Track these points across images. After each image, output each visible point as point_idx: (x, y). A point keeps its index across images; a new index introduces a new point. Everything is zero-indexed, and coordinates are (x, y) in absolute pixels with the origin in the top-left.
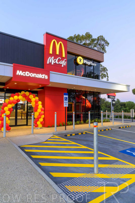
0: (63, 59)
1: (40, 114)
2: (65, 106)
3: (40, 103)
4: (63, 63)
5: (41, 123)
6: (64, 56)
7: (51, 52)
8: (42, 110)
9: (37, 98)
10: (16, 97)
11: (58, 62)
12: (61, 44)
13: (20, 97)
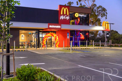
0: (67, 16)
1: (57, 42)
2: (68, 38)
3: (57, 37)
4: (68, 18)
5: (58, 45)
6: (68, 14)
7: (62, 14)
8: (58, 40)
9: (56, 35)
10: (48, 35)
11: (65, 17)
12: (66, 9)
13: (50, 35)
